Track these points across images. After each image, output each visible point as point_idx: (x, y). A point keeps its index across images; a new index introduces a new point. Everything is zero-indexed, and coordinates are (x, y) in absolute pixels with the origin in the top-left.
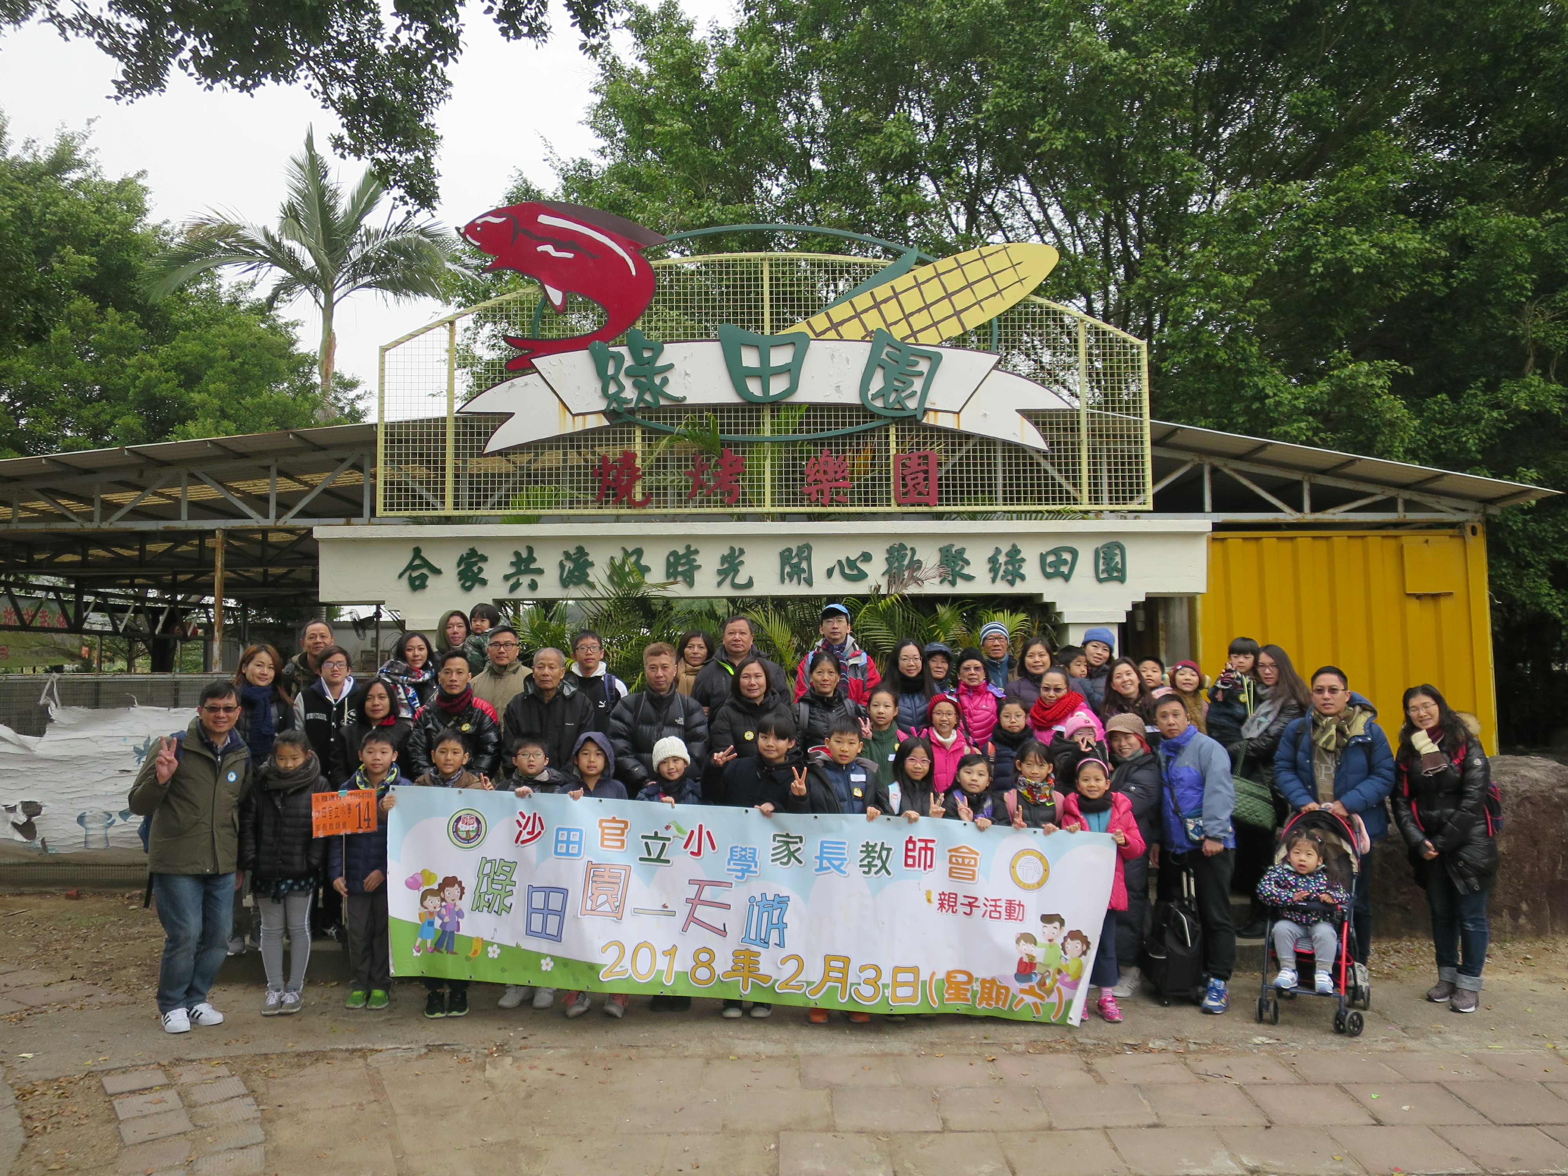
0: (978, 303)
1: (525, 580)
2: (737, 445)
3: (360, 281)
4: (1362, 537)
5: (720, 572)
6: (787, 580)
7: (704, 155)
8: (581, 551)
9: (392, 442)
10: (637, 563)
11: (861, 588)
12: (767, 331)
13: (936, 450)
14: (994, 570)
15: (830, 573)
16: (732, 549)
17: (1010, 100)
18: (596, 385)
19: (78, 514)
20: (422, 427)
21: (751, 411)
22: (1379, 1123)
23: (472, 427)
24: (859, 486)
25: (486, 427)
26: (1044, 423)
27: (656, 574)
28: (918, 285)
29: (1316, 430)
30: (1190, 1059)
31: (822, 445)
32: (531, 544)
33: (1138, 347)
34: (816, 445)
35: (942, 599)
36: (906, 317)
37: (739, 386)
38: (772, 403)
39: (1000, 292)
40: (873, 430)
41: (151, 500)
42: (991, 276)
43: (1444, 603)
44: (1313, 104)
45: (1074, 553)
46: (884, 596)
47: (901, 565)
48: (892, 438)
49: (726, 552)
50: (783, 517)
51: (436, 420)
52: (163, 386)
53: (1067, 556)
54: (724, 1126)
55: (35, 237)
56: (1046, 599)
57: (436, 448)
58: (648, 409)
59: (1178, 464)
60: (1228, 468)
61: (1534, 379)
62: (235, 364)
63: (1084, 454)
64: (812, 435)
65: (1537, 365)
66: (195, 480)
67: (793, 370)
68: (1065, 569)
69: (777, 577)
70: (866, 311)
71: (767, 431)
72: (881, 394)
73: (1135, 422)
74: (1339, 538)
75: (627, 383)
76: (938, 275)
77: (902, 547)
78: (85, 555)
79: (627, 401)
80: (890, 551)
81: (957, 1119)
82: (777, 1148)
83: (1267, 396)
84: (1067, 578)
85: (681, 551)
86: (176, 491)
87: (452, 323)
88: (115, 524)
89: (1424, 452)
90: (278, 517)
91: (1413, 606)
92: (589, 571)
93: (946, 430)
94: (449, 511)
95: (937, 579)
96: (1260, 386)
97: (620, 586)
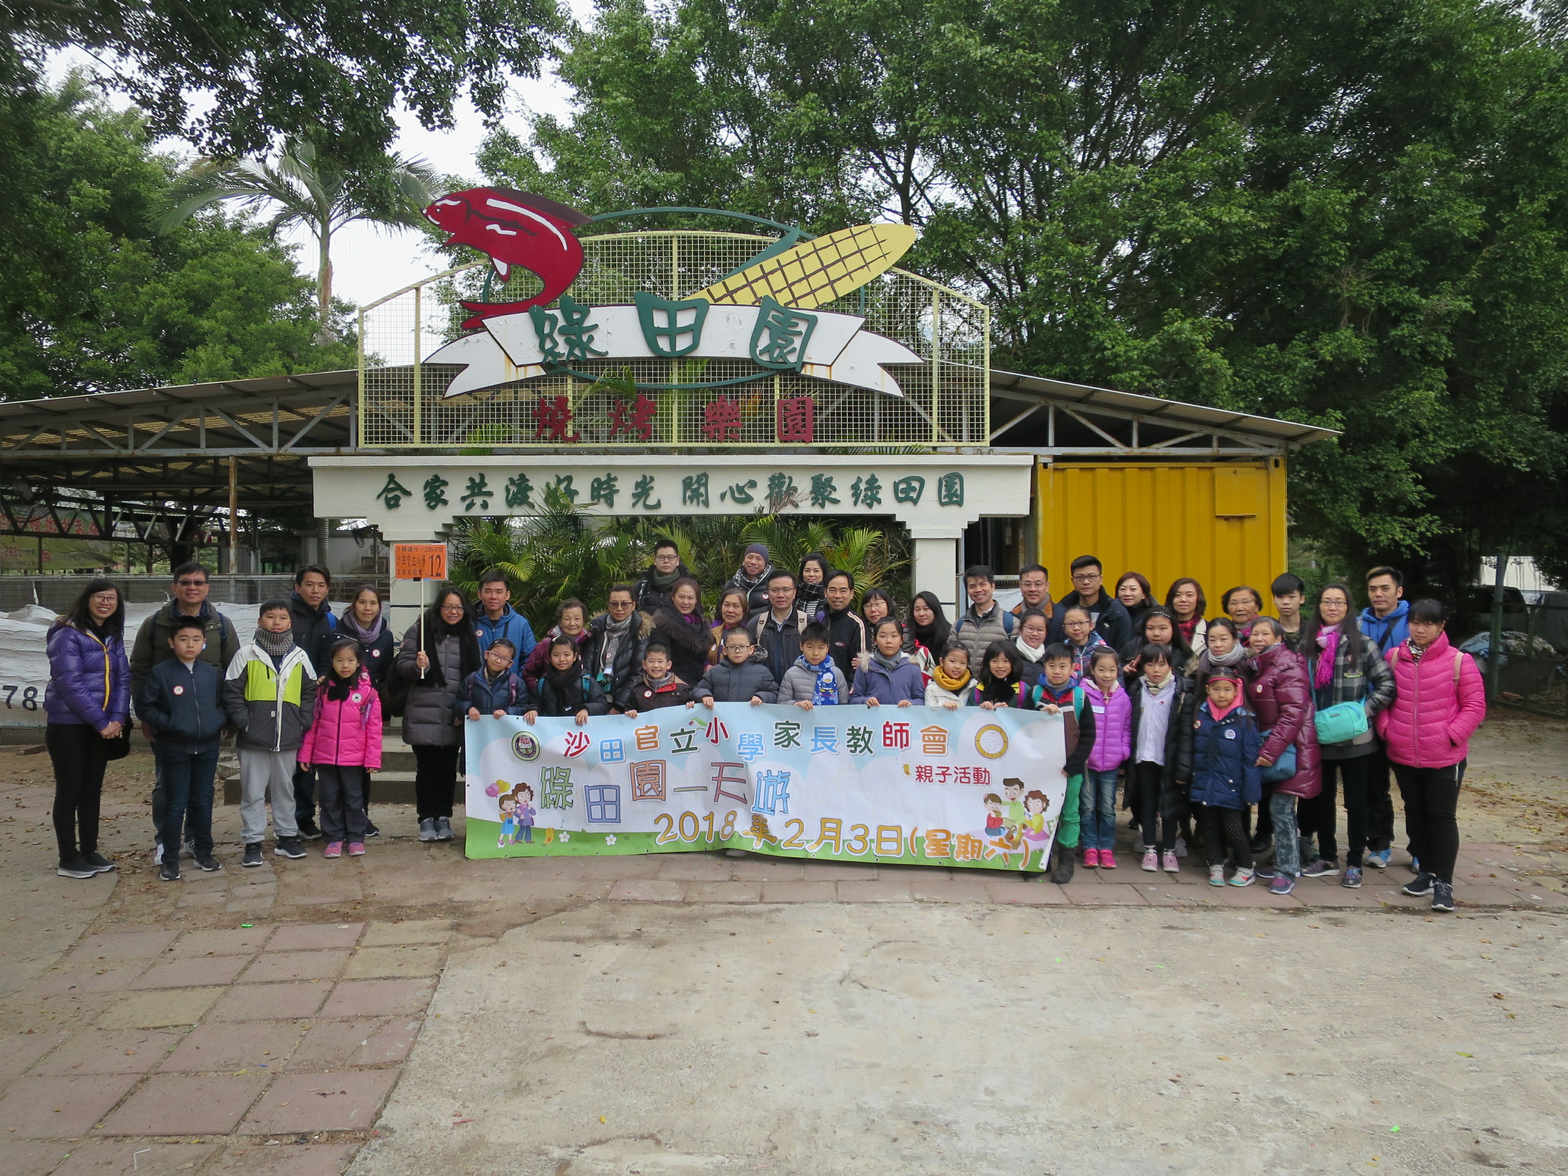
0: (849, 274)
1: (478, 501)
2: (650, 391)
3: (355, 213)
4: (1181, 468)
5: (634, 495)
6: (689, 503)
8: (522, 477)
11: (748, 509)
13: (813, 396)
14: (856, 495)
15: (723, 496)
16: (644, 477)
18: (535, 341)
19: (113, 441)
21: (661, 363)
23: (435, 376)
24: (749, 426)
25: (447, 376)
26: (901, 375)
27: (584, 496)
28: (799, 259)
29: (1150, 378)
31: (720, 392)
32: (483, 472)
33: (983, 311)
34: (714, 392)
35: (815, 518)
36: (789, 286)
37: (651, 343)
38: (679, 357)
39: (867, 265)
40: (761, 380)
41: (176, 429)
42: (860, 251)
43: (1248, 524)
44: (1167, 88)
45: (922, 482)
46: (766, 516)
47: (780, 491)
48: (777, 387)
49: (640, 479)
50: (690, 451)
51: (406, 369)
52: (175, 313)
53: (916, 484)
55: (52, 170)
56: (898, 519)
57: (406, 393)
58: (577, 362)
59: (1027, 406)
60: (1070, 410)
61: (1345, 333)
62: (240, 292)
63: (935, 400)
64: (711, 384)
65: (1350, 320)
66: (209, 412)
67: (695, 330)
68: (914, 495)
69: (681, 500)
70: (756, 280)
71: (675, 381)
72: (767, 350)
73: (977, 369)
74: (1162, 469)
75: (560, 340)
76: (816, 251)
77: (782, 476)
78: (116, 473)
79: (560, 355)
80: (772, 479)
83: (1106, 349)
84: (915, 502)
85: (603, 478)
86: (195, 422)
87: (417, 289)
88: (145, 451)
90: (281, 445)
91: (1222, 526)
92: (529, 494)
93: (821, 380)
94: (417, 444)
95: (809, 502)
96: (1101, 338)
97: (554, 506)
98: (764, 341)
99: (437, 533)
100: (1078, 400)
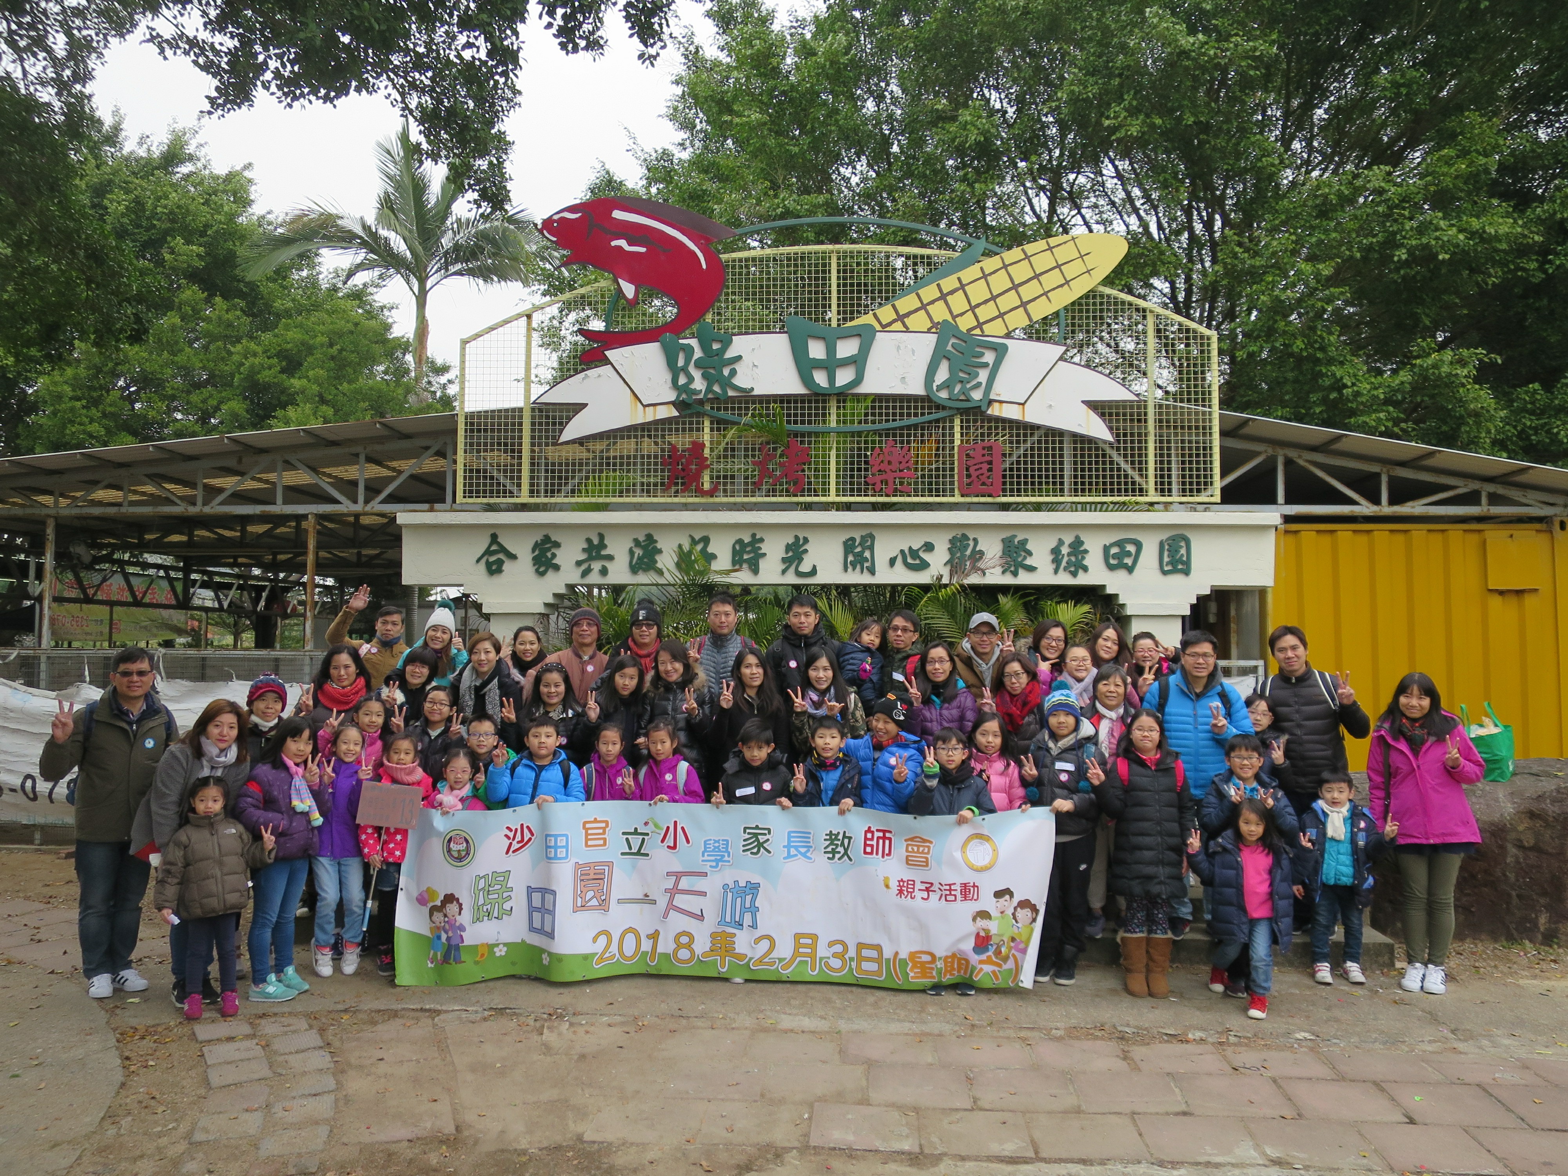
0: (1045, 294)
1: (596, 566)
2: (803, 435)
3: (452, 269)
4: (1443, 531)
5: (784, 560)
6: (850, 569)
7: (781, 145)
8: (649, 537)
9: (472, 431)
10: (704, 551)
11: (923, 578)
12: (834, 324)
13: (1001, 440)
14: (1057, 561)
15: (892, 562)
16: (797, 537)
17: (1086, 87)
18: (666, 376)
19: (181, 498)
20: (500, 417)
21: (817, 402)
22: (1412, 1121)
23: (547, 417)
24: (923, 476)
25: (561, 418)
26: (1110, 415)
27: (723, 561)
28: (985, 276)
29: (1396, 422)
30: (1229, 1051)
31: (887, 435)
32: (602, 531)
33: (1209, 338)
34: (880, 436)
35: (1005, 589)
37: (806, 378)
38: (838, 395)
39: (1067, 282)
40: (937, 421)
41: (250, 485)
42: (1058, 266)
43: (1529, 600)
44: (1403, 85)
45: (1139, 545)
46: (946, 586)
47: (963, 555)
48: (957, 429)
49: (791, 540)
50: (848, 507)
51: (514, 410)
52: (267, 373)
53: (1131, 548)
54: (762, 1095)
55: (147, 230)
56: (1109, 591)
57: (513, 438)
58: (717, 400)
59: (1251, 455)
60: (1303, 460)
62: (334, 351)
63: (1151, 446)
64: (877, 426)
66: (289, 465)
67: (858, 362)
68: (1128, 561)
69: (840, 566)
70: (932, 302)
72: (946, 385)
73: (1204, 413)
74: (1418, 532)
75: (697, 374)
76: (1005, 267)
77: (965, 537)
78: (191, 535)
79: (696, 392)
80: (952, 542)
81: (988, 1098)
82: (810, 1118)
83: (1345, 386)
84: (1130, 570)
85: (747, 539)
87: (529, 317)
88: (216, 508)
89: (1513, 443)
90: (367, 502)
91: (1496, 602)
92: (657, 558)
93: (1011, 421)
94: (525, 498)
95: (999, 570)
96: (1338, 375)
97: (688, 574)
98: (942, 374)
99: (547, 605)
100: (1314, 449)
